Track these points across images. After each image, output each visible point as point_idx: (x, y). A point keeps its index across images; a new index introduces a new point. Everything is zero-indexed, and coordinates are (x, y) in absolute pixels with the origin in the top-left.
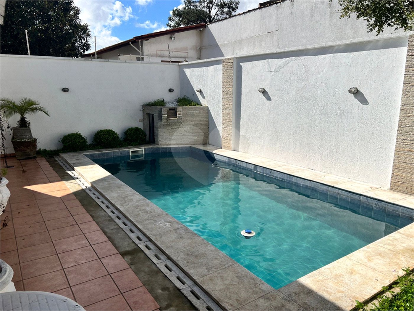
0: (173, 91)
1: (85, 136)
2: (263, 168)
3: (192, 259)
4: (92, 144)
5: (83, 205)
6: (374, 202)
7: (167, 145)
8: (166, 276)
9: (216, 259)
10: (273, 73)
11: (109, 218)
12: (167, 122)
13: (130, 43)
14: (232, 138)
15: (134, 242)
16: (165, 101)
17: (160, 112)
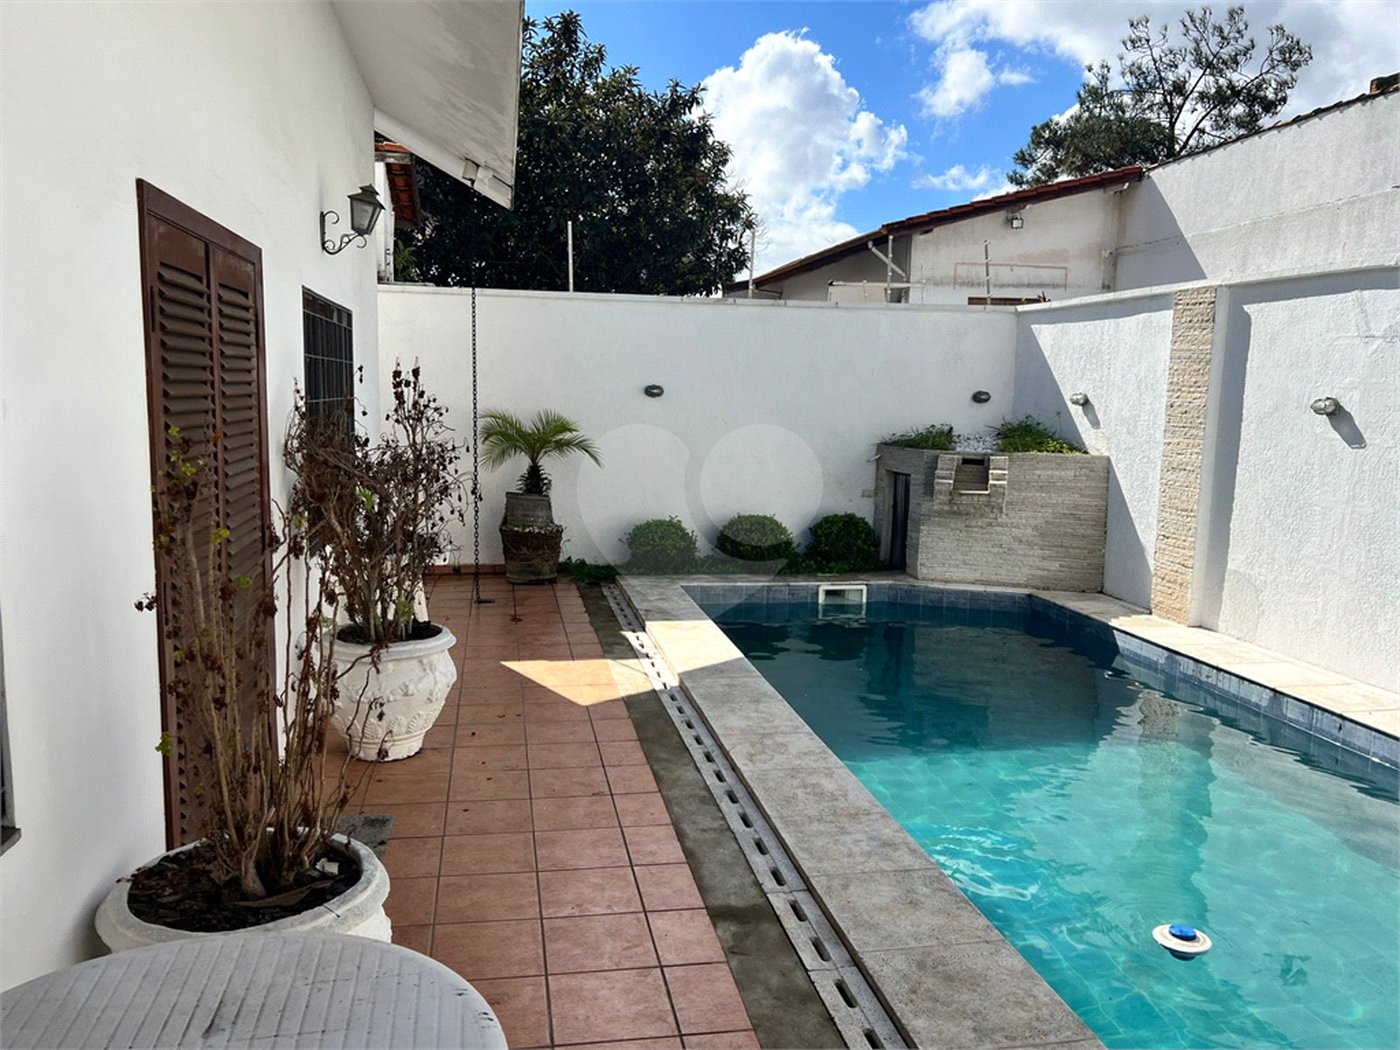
0: (987, 400)
1: (693, 532)
2: (1307, 707)
3: (930, 982)
4: (712, 556)
5: (640, 740)
7: (946, 582)
8: (832, 1019)
9: (1023, 1005)
10: (1379, 342)
11: (704, 793)
12: (951, 502)
13: (870, 244)
14: (1195, 577)
15: (758, 885)
16: (955, 433)
17: (933, 466)
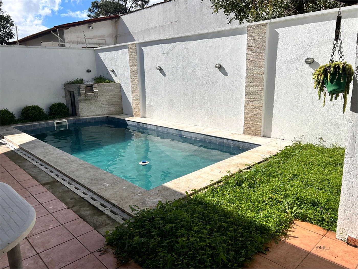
0: (90, 72)
1: (13, 112)
3: (94, 182)
5: (12, 160)
6: (232, 142)
7: (87, 116)
8: (75, 193)
10: (166, 54)
11: (34, 166)
12: (85, 97)
13: (52, 32)
14: (140, 107)
15: (53, 178)
16: (84, 80)
17: (79, 88)
